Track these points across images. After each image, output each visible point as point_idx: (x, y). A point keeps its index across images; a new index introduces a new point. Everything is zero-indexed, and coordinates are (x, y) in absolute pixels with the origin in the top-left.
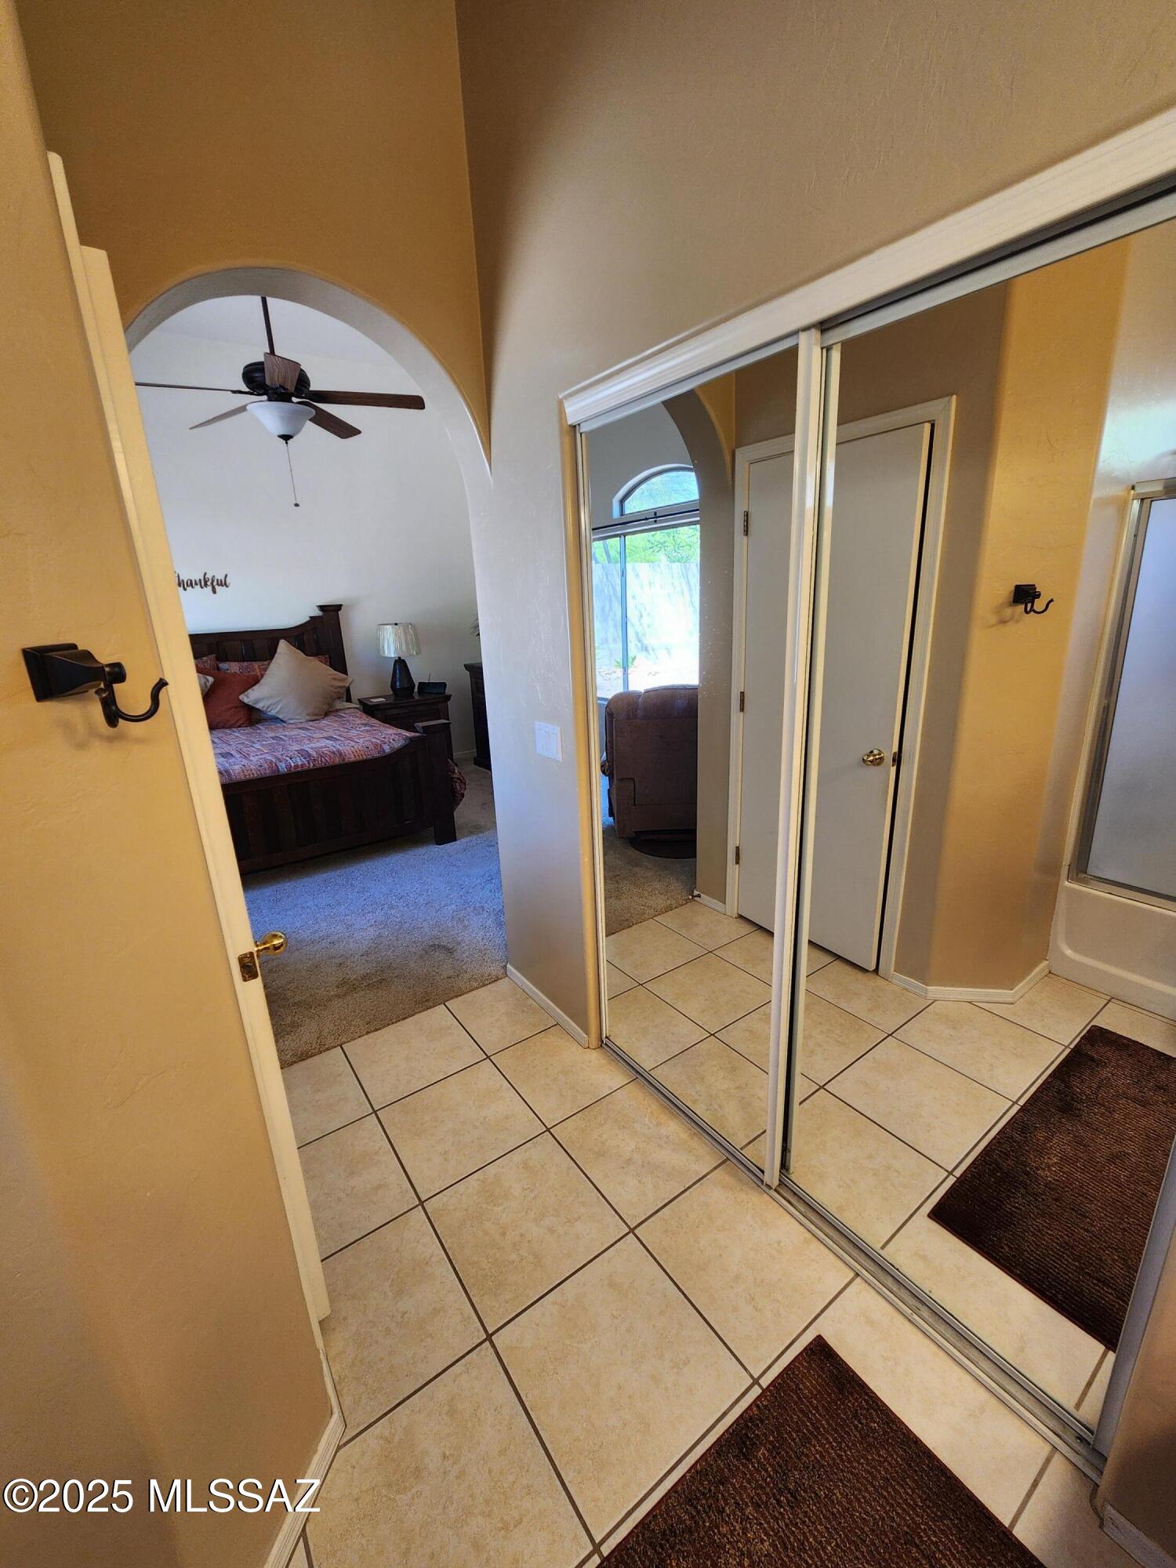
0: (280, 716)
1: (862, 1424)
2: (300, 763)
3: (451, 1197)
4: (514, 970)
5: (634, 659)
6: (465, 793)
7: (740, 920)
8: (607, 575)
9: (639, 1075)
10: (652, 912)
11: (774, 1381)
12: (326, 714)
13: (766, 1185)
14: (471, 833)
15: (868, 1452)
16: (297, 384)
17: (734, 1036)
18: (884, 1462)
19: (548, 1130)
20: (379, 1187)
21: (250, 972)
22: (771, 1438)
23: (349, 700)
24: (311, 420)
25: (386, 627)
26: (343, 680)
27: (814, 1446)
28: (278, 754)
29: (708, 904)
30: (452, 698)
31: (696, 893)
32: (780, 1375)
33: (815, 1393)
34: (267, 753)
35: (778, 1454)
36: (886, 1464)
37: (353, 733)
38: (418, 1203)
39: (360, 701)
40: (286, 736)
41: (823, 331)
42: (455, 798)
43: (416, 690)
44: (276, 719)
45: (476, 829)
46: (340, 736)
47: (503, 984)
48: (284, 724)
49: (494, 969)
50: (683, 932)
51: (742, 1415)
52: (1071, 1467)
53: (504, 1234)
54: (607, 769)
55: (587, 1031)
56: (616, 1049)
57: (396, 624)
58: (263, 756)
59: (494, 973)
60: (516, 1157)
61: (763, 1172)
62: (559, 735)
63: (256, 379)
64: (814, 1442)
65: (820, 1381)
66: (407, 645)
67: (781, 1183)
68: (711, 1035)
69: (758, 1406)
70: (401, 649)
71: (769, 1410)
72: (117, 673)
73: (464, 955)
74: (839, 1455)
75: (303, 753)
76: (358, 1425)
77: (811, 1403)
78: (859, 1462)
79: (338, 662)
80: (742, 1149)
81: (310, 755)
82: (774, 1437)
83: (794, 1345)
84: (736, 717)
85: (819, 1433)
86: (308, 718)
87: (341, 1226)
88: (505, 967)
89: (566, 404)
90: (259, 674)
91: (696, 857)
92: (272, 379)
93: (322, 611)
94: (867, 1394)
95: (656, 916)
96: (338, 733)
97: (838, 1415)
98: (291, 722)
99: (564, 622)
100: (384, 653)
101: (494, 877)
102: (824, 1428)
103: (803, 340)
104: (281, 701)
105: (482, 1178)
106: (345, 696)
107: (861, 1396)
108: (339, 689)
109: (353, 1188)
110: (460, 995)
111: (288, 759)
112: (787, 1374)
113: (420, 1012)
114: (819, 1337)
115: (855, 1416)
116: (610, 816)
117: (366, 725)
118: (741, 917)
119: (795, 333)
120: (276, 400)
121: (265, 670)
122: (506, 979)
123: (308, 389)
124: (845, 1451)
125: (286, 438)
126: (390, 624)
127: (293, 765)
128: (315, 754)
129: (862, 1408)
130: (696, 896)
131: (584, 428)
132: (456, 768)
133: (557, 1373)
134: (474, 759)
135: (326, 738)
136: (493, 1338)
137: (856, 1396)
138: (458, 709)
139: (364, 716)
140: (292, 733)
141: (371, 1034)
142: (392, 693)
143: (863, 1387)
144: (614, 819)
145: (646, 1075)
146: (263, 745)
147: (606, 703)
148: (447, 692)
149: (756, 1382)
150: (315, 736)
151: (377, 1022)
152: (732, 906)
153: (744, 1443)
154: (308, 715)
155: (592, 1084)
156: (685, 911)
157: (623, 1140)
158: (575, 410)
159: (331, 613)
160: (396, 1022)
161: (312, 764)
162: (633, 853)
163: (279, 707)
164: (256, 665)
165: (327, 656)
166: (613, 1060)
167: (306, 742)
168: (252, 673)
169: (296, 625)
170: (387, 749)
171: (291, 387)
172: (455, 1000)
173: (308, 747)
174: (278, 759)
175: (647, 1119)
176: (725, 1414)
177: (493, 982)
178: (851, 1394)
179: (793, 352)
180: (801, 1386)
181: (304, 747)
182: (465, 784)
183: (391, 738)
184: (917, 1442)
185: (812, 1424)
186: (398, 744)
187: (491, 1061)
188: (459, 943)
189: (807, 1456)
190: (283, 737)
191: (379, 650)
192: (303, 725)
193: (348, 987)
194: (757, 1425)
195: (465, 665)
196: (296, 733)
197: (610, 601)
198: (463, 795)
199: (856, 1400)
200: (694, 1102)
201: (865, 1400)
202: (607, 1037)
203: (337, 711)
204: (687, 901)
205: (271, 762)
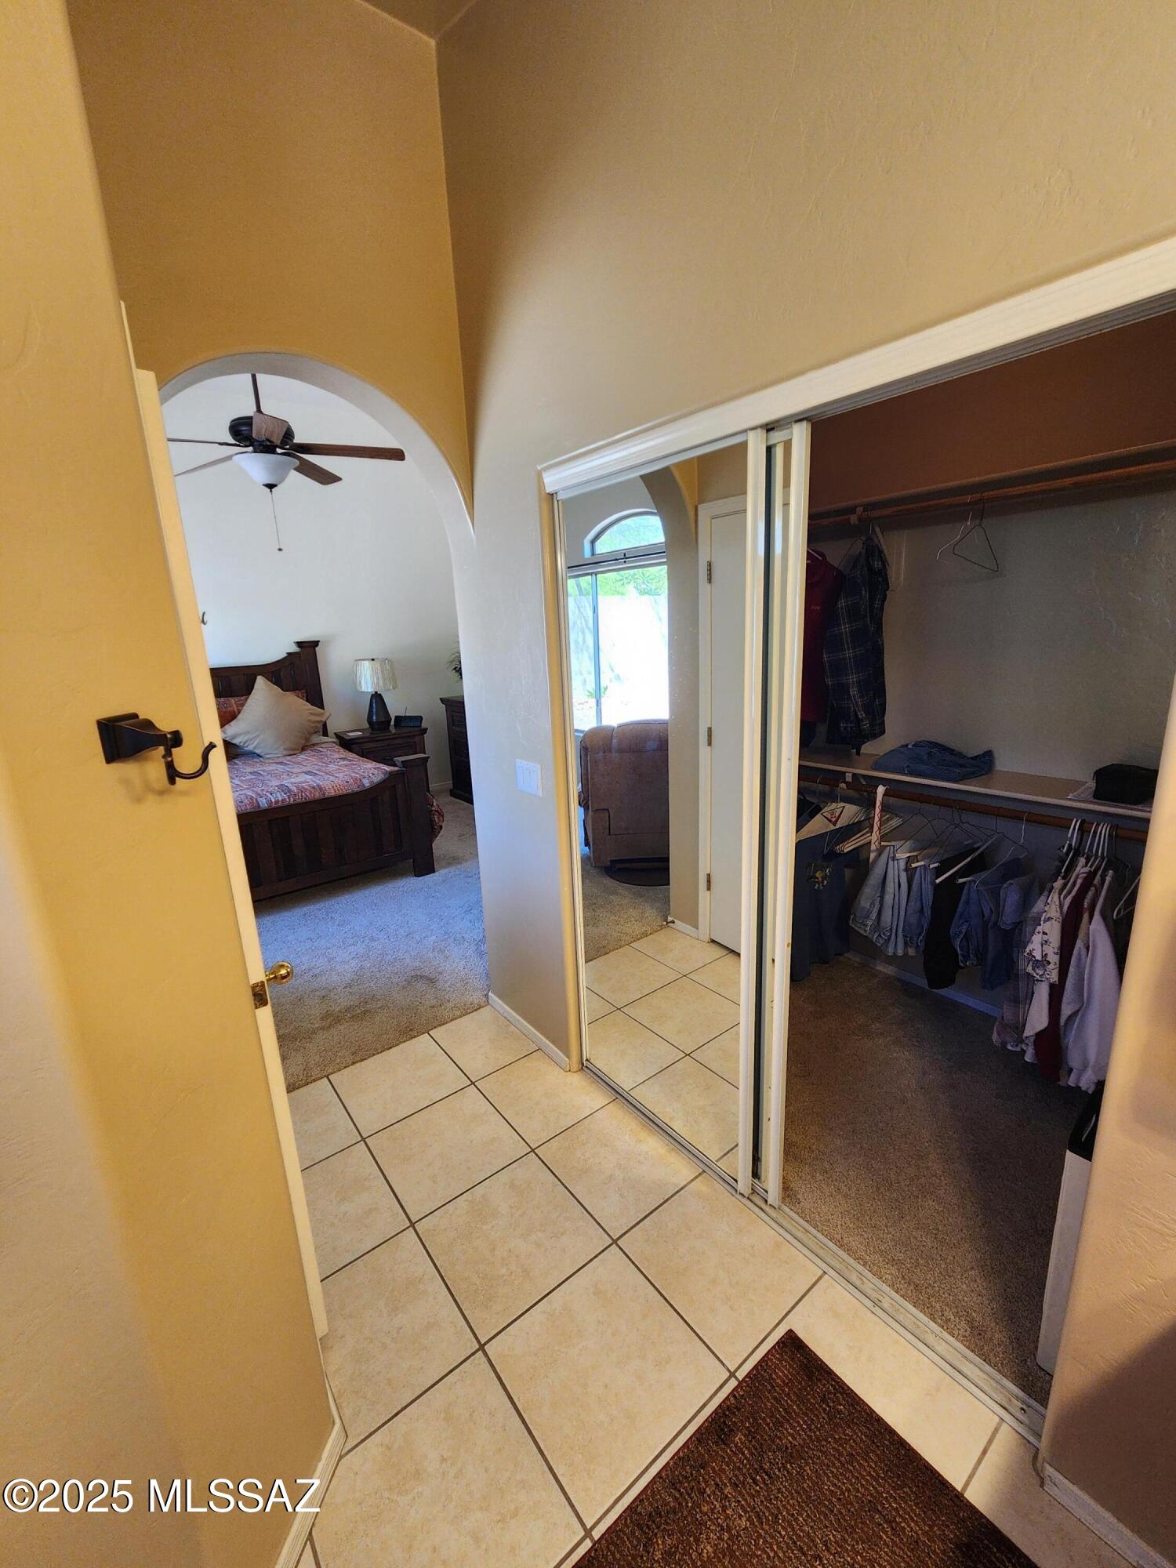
0: (257, 751)
1: (829, 1406)
2: (280, 799)
3: (441, 1217)
4: (493, 996)
5: (606, 688)
6: (443, 824)
7: (712, 945)
8: (579, 608)
9: (619, 1095)
10: (628, 938)
11: (750, 1372)
12: (303, 749)
13: (740, 1194)
14: (449, 864)
15: (835, 1432)
16: (284, 437)
17: (707, 1055)
18: (850, 1440)
19: (533, 1150)
20: (370, 1211)
21: (262, 999)
22: (747, 1424)
23: (325, 734)
24: (295, 469)
25: (363, 662)
26: (322, 714)
27: (787, 1430)
28: (258, 790)
29: (682, 930)
30: (428, 731)
31: (670, 919)
32: (755, 1367)
33: (787, 1381)
34: (248, 789)
35: (753, 1438)
36: (852, 1441)
37: (332, 767)
38: (409, 1224)
39: (337, 735)
40: (264, 771)
41: (768, 431)
42: (433, 831)
43: (392, 723)
44: (252, 755)
45: (454, 860)
46: (319, 770)
47: (485, 1012)
48: (261, 759)
49: (476, 997)
50: (658, 957)
51: (720, 1405)
52: (1016, 1435)
53: (493, 1250)
54: (584, 802)
55: (568, 1055)
56: (597, 1071)
57: (373, 660)
58: (243, 792)
59: (476, 1001)
60: (504, 1176)
61: (736, 1181)
62: (539, 772)
63: (242, 432)
64: (786, 1425)
65: (791, 1370)
66: (384, 680)
67: (754, 1191)
68: (687, 1055)
69: (734, 1396)
70: (378, 683)
71: (745, 1399)
72: (176, 739)
73: (446, 985)
74: (808, 1436)
75: (283, 788)
76: (359, 1435)
77: (783, 1391)
78: (826, 1441)
79: (315, 696)
80: (717, 1161)
81: (290, 791)
82: (749, 1423)
83: (767, 1340)
84: (704, 751)
85: (791, 1417)
86: (285, 752)
87: (334, 1249)
88: (487, 996)
89: (545, 475)
90: (236, 710)
91: (668, 884)
92: (259, 433)
93: (299, 647)
94: (833, 1379)
95: (632, 942)
96: (317, 767)
97: (808, 1400)
98: (268, 756)
99: (543, 665)
100: (361, 687)
101: (475, 907)
102: (795, 1412)
103: (751, 437)
104: (258, 736)
105: (470, 1198)
106: (321, 731)
107: (828, 1382)
108: (316, 724)
109: (345, 1214)
110: (443, 1024)
111: (268, 794)
112: (761, 1366)
113: (405, 1041)
114: (791, 1331)
115: (824, 1400)
116: (586, 846)
117: (344, 759)
118: (713, 941)
119: (745, 431)
120: (261, 452)
121: (243, 705)
122: (489, 1007)
123: (292, 441)
124: (815, 1432)
125: (271, 486)
126: (368, 659)
127: (273, 800)
128: (294, 789)
129: (830, 1393)
130: (670, 922)
131: (562, 496)
132: (434, 801)
133: (547, 1377)
134: (451, 790)
135: (305, 773)
136: (485, 1347)
137: (824, 1382)
138: (435, 743)
139: (342, 750)
140: (271, 768)
141: (357, 1065)
142: (368, 726)
143: (830, 1373)
144: (589, 848)
145: (625, 1095)
146: (242, 781)
147: (582, 735)
148: (424, 725)
149: (732, 1375)
150: (293, 770)
151: (361, 1054)
152: (704, 932)
153: (723, 1430)
154: (285, 749)
155: (573, 1106)
156: (661, 937)
157: (605, 1157)
158: (553, 480)
159: (308, 650)
160: (381, 1052)
161: (292, 800)
162: (609, 882)
163: (256, 743)
164: (233, 700)
165: (303, 691)
166: (593, 1082)
167: (285, 776)
168: (229, 709)
169: (273, 661)
170: (367, 783)
171: (277, 440)
172: (439, 1028)
173: (287, 782)
174: (259, 795)
175: (627, 1136)
176: (704, 1406)
177: (475, 1010)
178: (820, 1380)
179: (743, 446)
180: (774, 1376)
181: (284, 782)
182: (443, 816)
183: (369, 772)
184: (879, 1420)
185: (784, 1409)
186: (378, 778)
187: (476, 1087)
188: (441, 974)
189: (780, 1438)
190: (262, 773)
191: (355, 683)
192: (280, 760)
193: (331, 1019)
194: (734, 1413)
195: (441, 699)
196: (275, 768)
197: (583, 633)
198: (441, 827)
199: (824, 1385)
200: (671, 1119)
201: (832, 1385)
202: (587, 1060)
203: (314, 745)
204: (662, 927)
205: (252, 798)
